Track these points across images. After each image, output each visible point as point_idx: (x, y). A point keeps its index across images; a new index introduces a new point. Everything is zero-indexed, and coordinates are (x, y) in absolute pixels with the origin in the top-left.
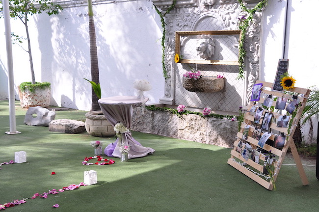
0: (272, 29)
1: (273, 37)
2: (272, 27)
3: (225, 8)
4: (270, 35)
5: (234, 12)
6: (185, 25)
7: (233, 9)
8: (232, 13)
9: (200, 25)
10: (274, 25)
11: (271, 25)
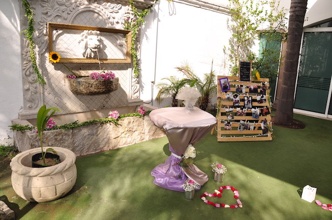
0: (146, 33)
1: (147, 39)
2: (146, 31)
3: (109, 6)
4: (145, 37)
5: (118, 12)
6: (57, 15)
7: (117, 9)
8: (116, 13)
9: (78, 19)
10: (148, 30)
11: (145, 30)
